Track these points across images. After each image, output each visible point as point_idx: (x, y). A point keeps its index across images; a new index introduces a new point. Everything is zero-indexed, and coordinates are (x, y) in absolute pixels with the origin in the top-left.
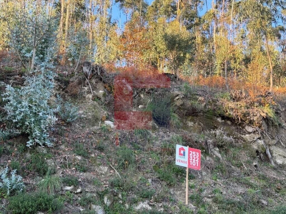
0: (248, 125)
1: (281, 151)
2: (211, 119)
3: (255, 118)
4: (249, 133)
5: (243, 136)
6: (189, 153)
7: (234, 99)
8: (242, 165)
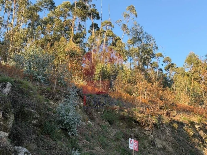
0: (147, 127)
1: (159, 141)
2: (131, 122)
3: (150, 123)
4: (147, 131)
5: (144, 132)
6: (134, 143)
7: (140, 112)
8: (146, 148)
